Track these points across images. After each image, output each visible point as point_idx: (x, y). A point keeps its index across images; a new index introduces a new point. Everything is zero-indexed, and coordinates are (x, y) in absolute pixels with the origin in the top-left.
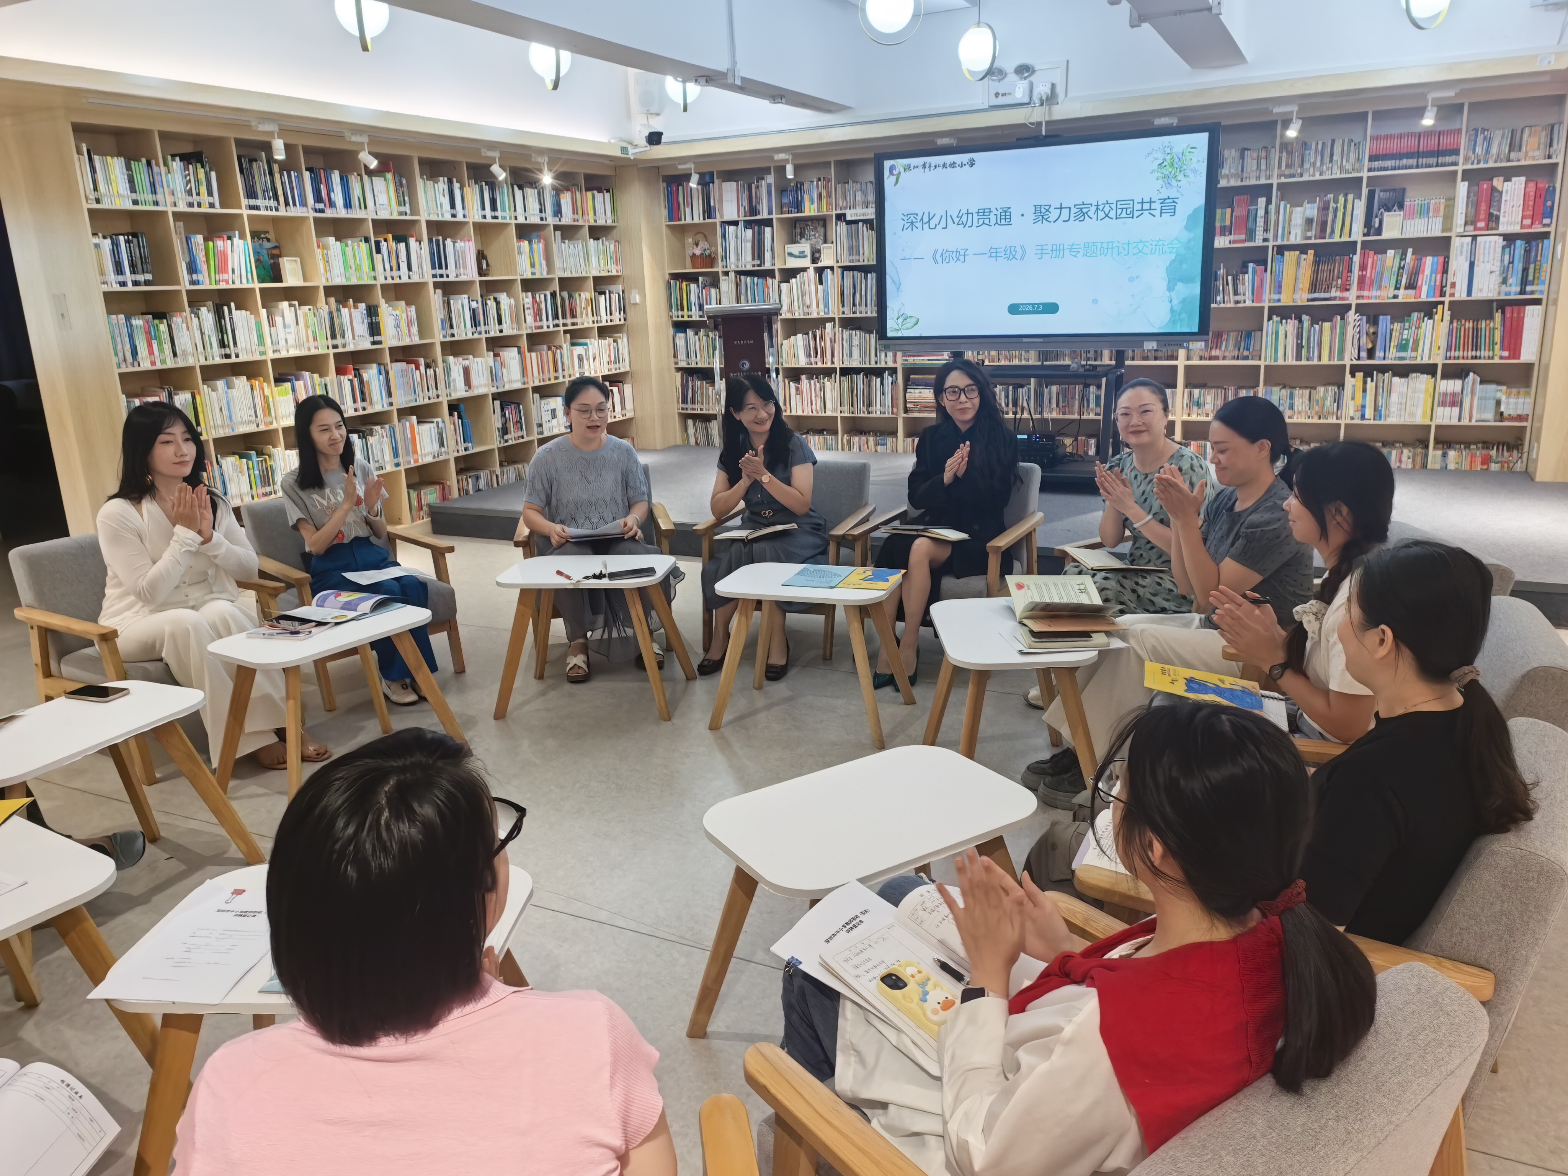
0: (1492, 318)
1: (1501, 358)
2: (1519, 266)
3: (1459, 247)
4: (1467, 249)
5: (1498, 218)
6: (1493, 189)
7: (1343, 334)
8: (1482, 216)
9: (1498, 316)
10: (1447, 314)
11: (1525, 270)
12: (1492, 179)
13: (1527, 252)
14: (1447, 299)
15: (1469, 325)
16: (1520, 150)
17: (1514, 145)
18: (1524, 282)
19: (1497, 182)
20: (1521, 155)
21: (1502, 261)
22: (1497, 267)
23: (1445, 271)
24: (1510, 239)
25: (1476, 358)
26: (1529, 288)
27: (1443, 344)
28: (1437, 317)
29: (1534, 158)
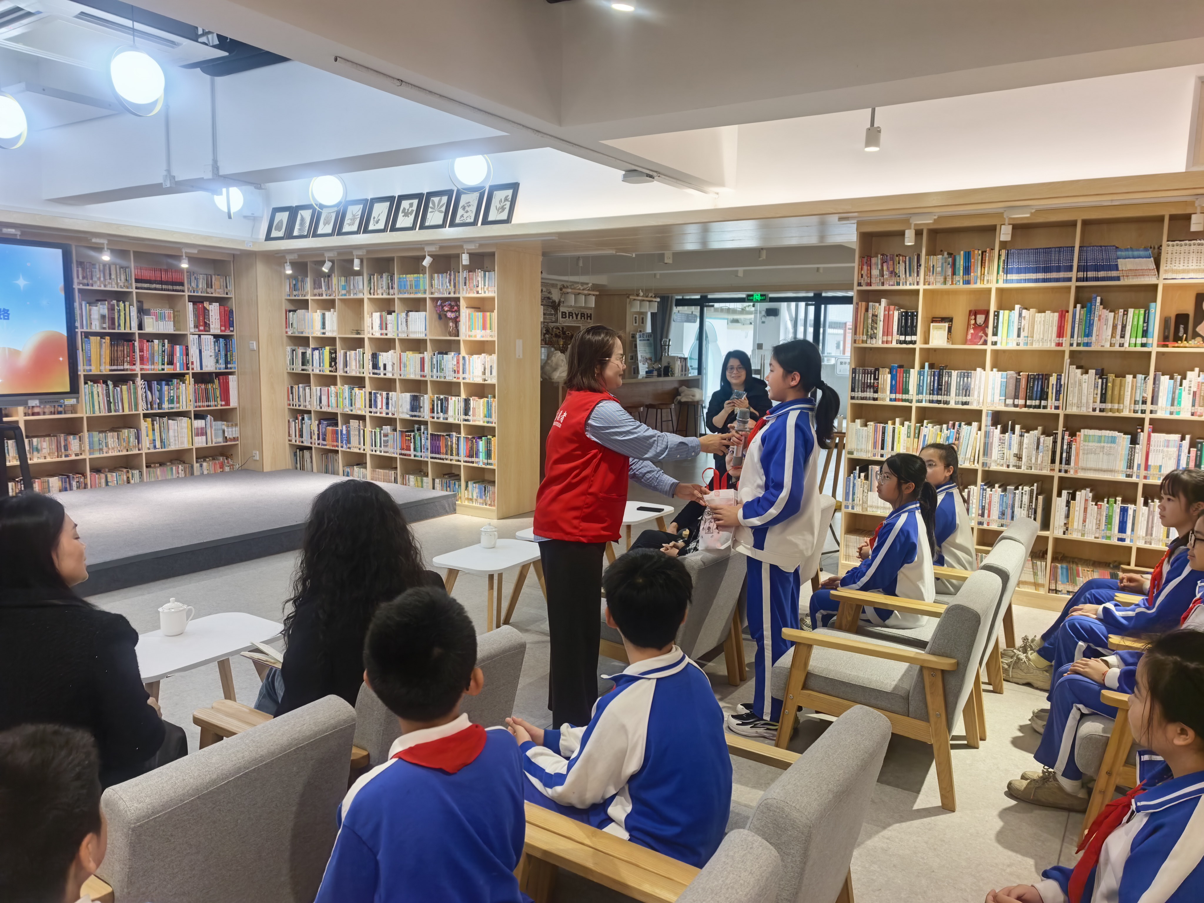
0: (213, 382)
1: (221, 405)
2: (223, 353)
3: (192, 339)
4: (196, 341)
5: (209, 325)
6: (205, 308)
7: (136, 393)
8: (201, 324)
9: (216, 381)
10: (192, 380)
11: (226, 355)
12: (203, 302)
13: (226, 345)
14: (190, 371)
15: (203, 386)
16: (212, 288)
17: (209, 285)
18: (227, 363)
19: (206, 304)
20: (213, 290)
21: (215, 350)
22: (213, 354)
23: (187, 355)
24: (217, 337)
25: (208, 406)
26: (229, 366)
27: (193, 399)
28: (187, 382)
29: (219, 293)
